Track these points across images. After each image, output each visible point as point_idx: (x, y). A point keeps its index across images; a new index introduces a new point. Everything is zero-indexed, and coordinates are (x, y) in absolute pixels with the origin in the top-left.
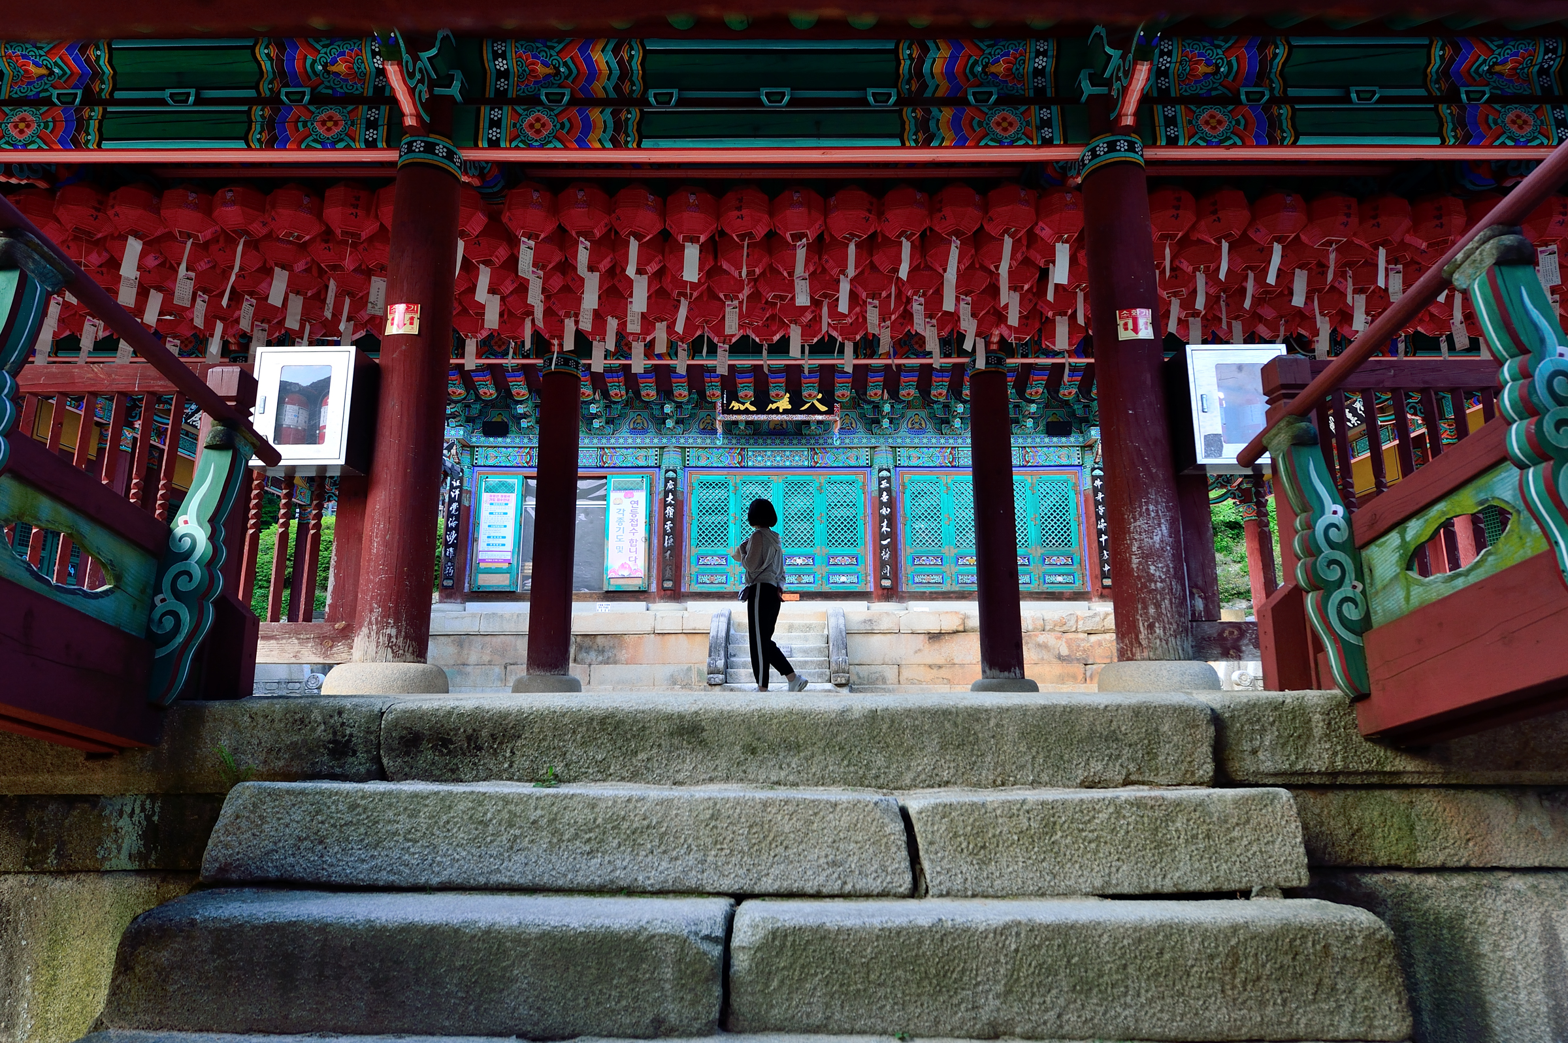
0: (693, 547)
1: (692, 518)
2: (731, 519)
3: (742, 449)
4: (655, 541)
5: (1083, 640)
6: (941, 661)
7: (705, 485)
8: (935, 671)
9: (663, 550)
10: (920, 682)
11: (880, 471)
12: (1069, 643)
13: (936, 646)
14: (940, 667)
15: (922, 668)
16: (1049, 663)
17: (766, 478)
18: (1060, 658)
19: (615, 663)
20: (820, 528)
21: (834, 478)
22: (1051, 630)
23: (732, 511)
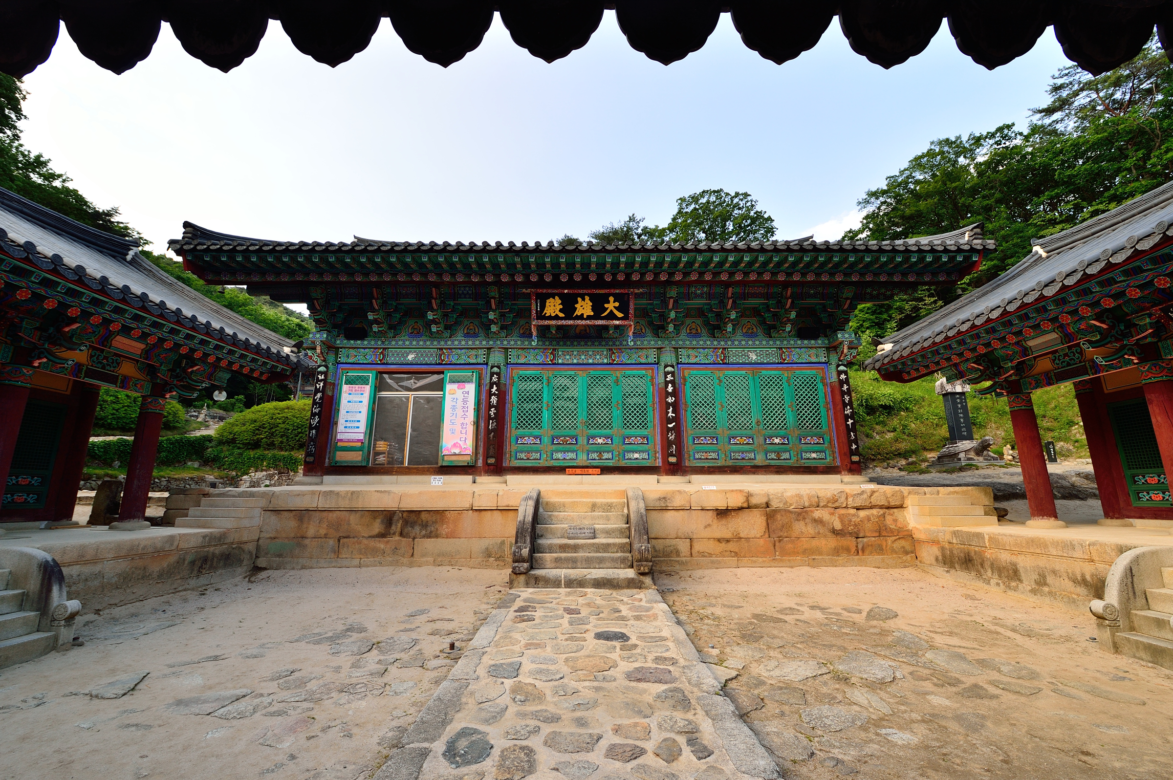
0: (513, 429)
1: (512, 405)
2: (545, 406)
3: (554, 350)
4: (482, 424)
5: (854, 515)
6: (728, 535)
7: (524, 379)
8: (723, 545)
9: (488, 432)
10: (710, 555)
11: (666, 367)
12: (841, 518)
13: (724, 521)
14: (728, 541)
15: (711, 542)
16: (825, 536)
17: (573, 373)
18: (834, 532)
19: (437, 537)
20: (617, 413)
21: (628, 372)
22: (825, 506)
23: (545, 400)
